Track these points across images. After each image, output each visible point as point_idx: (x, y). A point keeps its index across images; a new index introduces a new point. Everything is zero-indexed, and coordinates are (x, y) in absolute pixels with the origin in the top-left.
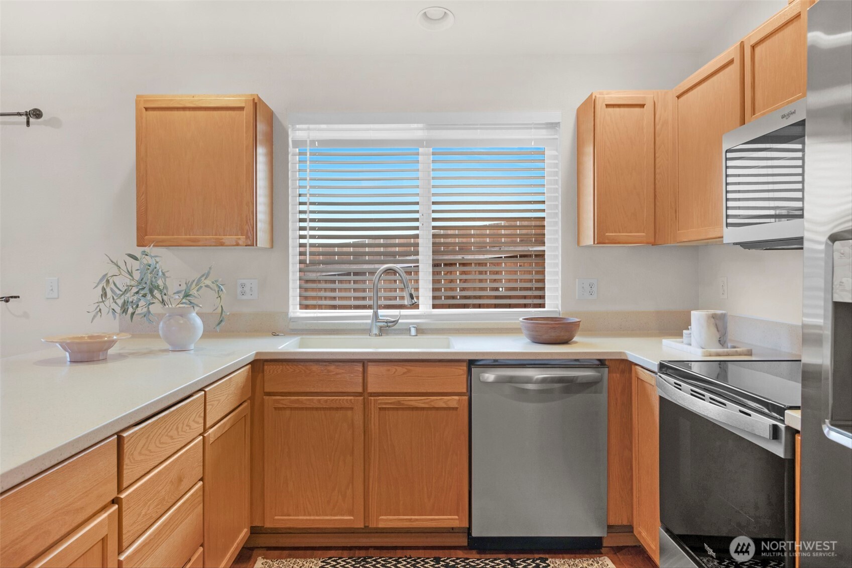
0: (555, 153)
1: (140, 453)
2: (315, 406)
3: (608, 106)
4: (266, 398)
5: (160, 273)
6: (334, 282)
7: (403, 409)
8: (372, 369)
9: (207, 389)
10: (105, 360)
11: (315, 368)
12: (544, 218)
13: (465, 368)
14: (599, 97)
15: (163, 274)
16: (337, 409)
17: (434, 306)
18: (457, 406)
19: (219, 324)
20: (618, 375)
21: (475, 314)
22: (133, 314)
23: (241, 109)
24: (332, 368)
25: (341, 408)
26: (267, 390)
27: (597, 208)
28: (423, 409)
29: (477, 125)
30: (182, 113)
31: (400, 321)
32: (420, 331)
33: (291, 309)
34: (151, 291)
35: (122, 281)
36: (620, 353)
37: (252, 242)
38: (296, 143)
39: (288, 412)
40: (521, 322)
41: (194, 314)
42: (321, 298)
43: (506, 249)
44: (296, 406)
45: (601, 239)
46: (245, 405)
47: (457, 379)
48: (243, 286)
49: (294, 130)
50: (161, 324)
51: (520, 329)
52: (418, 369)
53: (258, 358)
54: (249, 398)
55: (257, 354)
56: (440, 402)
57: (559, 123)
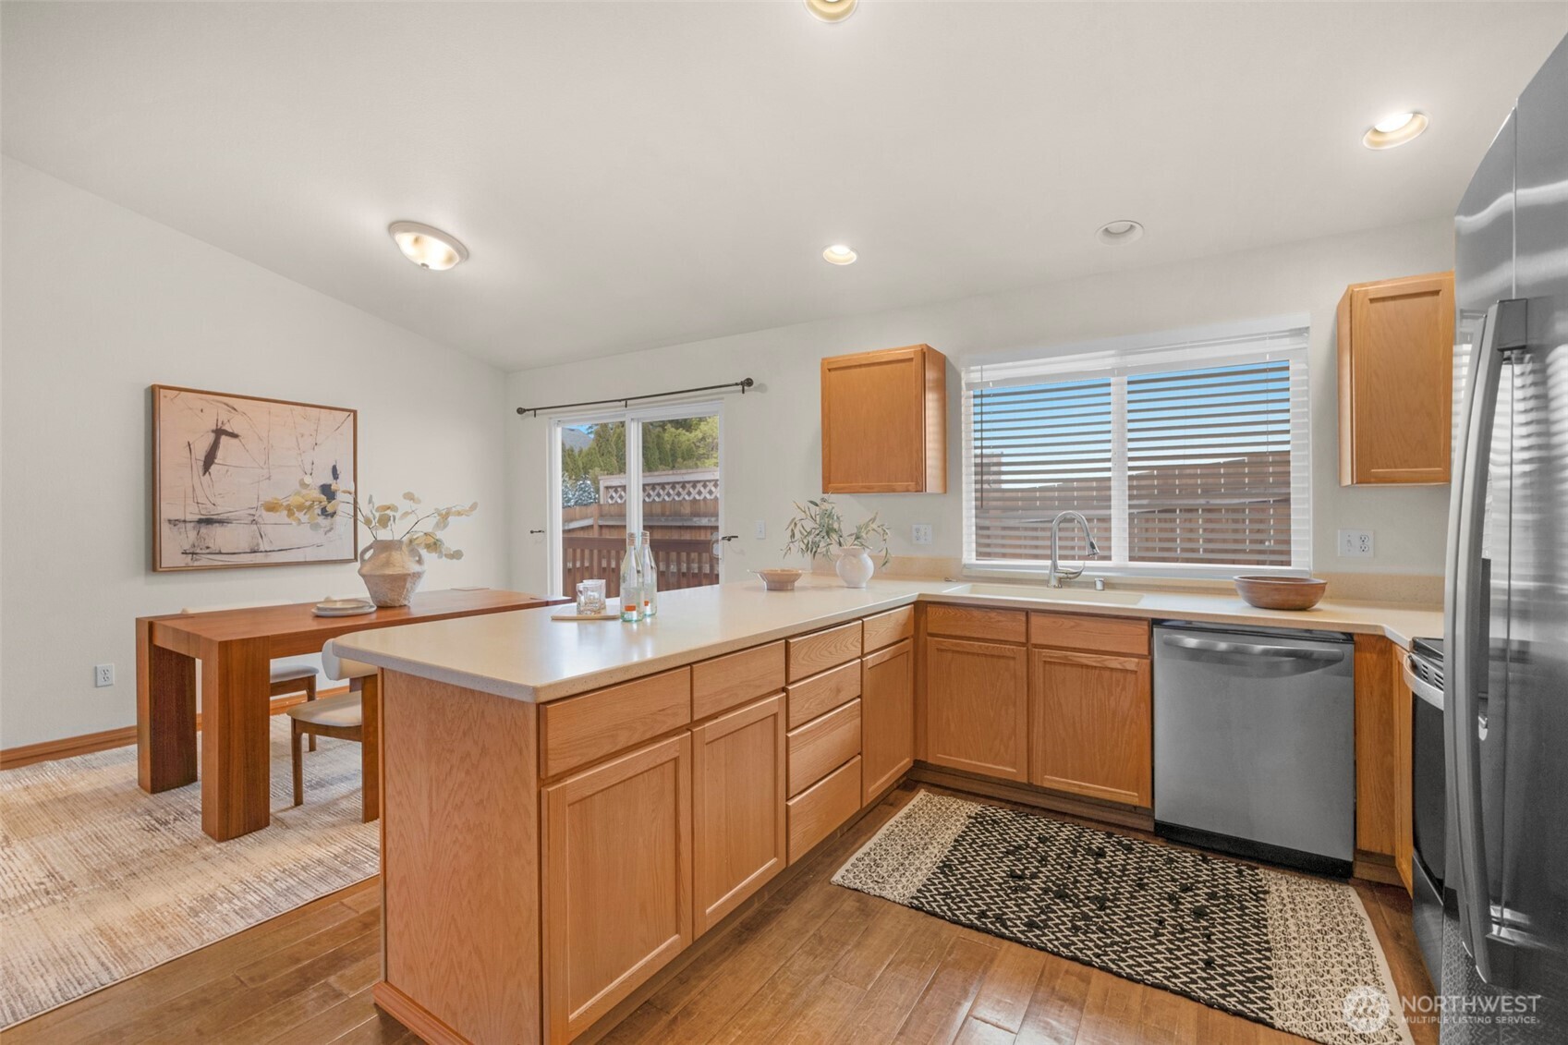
0: (1304, 366)
1: (803, 658)
2: (975, 651)
3: (1372, 300)
4: (929, 638)
5: (835, 518)
6: (1035, 529)
7: (1072, 665)
8: (1034, 619)
9: (865, 620)
10: (792, 590)
11: (976, 613)
12: (1289, 451)
13: (1145, 626)
14: (1358, 292)
15: (838, 518)
16: (999, 657)
17: (1132, 559)
18: (1135, 669)
19: (884, 564)
20: (1375, 656)
21: (1182, 569)
22: (816, 552)
23: (910, 360)
24: (993, 614)
25: (1003, 657)
26: (929, 631)
27: (1357, 437)
28: (1095, 667)
29: (1186, 343)
30: (858, 370)
31: (1083, 573)
32: (1108, 585)
33: (965, 555)
34: (828, 533)
35: (809, 525)
36: (1376, 627)
37: (920, 487)
38: (970, 386)
39: (949, 655)
40: (1236, 580)
41: (865, 555)
42: (1020, 547)
43: (1276, 491)
44: (958, 649)
45: (1363, 477)
46: (907, 641)
47: (1135, 639)
48: (918, 530)
49: (969, 372)
50: (838, 563)
51: (1235, 590)
52: (1086, 623)
53: (921, 599)
54: (912, 636)
55: (920, 595)
56: (1114, 663)
57: (1308, 328)
